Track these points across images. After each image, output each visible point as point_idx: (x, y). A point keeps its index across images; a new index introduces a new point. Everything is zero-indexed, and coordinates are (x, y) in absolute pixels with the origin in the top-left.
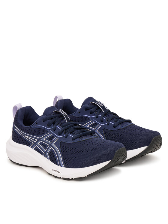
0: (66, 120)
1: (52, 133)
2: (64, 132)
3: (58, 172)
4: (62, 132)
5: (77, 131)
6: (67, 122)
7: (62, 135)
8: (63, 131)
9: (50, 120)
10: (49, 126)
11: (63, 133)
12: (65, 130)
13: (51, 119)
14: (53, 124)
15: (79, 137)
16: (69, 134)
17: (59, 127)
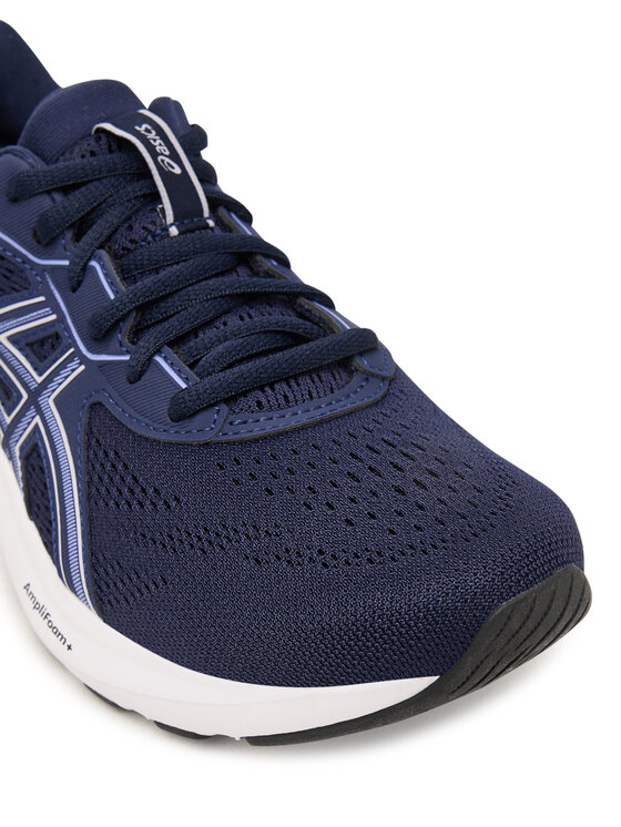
0: (170, 218)
1: (56, 309)
2: (130, 322)
3: (58, 633)
4: (115, 327)
5: (233, 322)
6: (174, 231)
7: (114, 344)
8: (123, 319)
9: (58, 197)
10: (45, 239)
11: (122, 336)
12: (139, 309)
13: (66, 190)
14: (69, 235)
15: (231, 400)
16: (158, 352)
17: (101, 272)
